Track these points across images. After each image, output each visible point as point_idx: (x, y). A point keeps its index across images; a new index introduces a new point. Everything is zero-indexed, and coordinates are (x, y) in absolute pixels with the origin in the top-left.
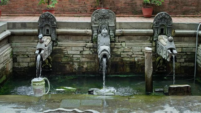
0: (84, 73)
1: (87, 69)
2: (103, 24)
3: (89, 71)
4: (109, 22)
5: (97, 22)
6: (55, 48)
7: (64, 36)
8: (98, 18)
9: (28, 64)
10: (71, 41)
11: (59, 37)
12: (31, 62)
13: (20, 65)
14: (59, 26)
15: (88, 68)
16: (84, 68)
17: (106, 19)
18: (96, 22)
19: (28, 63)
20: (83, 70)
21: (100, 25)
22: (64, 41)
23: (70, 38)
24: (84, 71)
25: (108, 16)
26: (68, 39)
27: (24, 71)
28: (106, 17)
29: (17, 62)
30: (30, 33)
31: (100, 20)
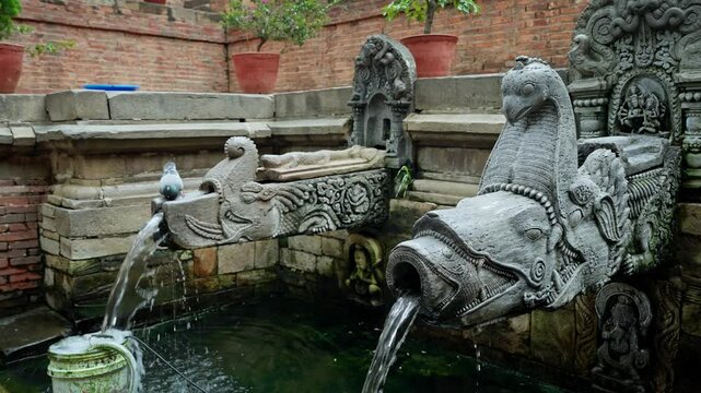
0: (511, 360)
1: (526, 340)
2: (637, 77)
3: (538, 353)
4: (681, 53)
5: (603, 64)
6: (396, 207)
7: (442, 151)
8: (608, 39)
9: (317, 262)
10: (468, 179)
11: (426, 158)
12: (323, 255)
13: (296, 262)
14: (422, 101)
15: (534, 338)
16: (512, 330)
17: (666, 39)
18: (593, 63)
19: (316, 256)
20: (509, 342)
21: (623, 81)
22: (440, 176)
23: (469, 161)
24: (513, 350)
25: (674, 15)
26: (461, 169)
27: (304, 287)
28: (659, 22)
29: (287, 246)
30: (320, 132)
31: (623, 46)
